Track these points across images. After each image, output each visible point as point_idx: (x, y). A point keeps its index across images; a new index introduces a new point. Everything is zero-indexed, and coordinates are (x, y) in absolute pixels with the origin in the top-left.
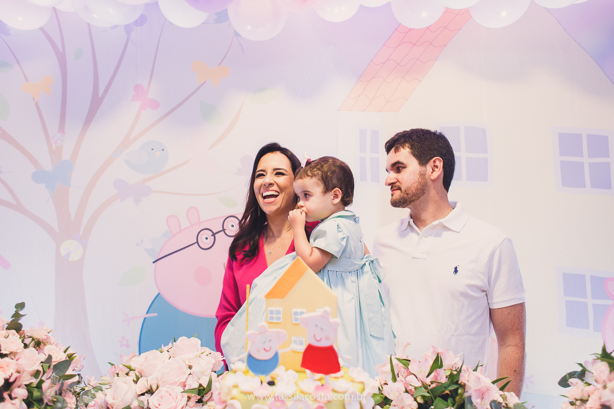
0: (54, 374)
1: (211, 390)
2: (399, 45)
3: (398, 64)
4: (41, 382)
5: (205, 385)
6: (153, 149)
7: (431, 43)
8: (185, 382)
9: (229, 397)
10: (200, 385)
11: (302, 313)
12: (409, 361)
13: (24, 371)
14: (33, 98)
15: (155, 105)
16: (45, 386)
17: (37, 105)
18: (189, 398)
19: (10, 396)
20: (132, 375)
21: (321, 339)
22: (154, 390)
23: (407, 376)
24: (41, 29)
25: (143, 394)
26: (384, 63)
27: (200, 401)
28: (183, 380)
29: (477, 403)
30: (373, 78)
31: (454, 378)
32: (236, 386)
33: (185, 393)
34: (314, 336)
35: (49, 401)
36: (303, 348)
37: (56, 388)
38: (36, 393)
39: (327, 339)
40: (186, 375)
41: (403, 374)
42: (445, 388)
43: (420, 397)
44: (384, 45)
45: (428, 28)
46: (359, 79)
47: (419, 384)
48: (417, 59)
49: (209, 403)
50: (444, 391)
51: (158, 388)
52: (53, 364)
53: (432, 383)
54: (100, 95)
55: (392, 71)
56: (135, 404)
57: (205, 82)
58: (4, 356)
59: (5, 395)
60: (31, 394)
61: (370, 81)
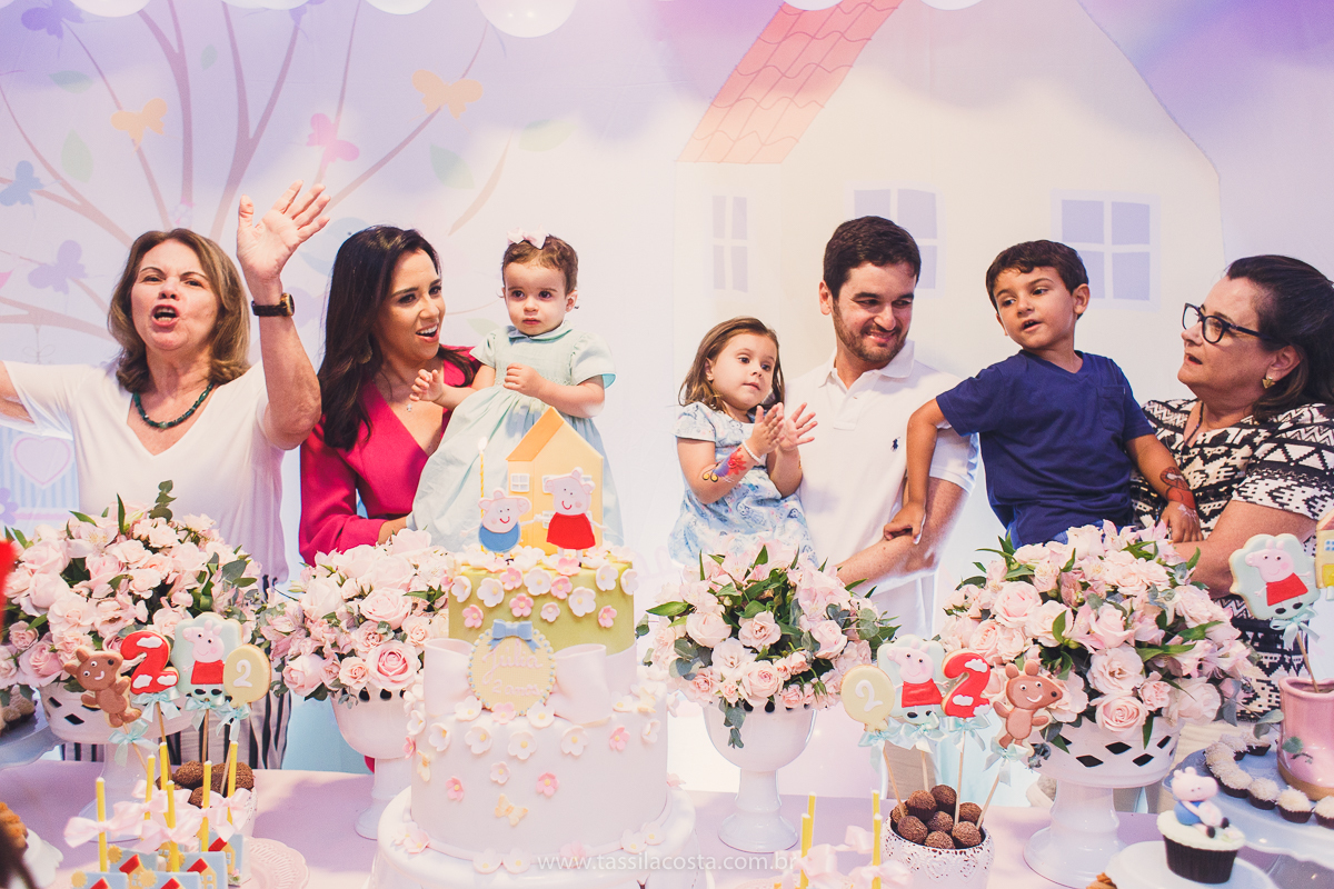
0: (224, 579)
1: (444, 594)
2: (786, 38)
3: (783, 75)
4: (210, 585)
5: (436, 588)
7: (842, 35)
8: (409, 584)
9: (456, 574)
10: (431, 589)
13: (184, 571)
14: (133, 140)
15: (351, 152)
16: (215, 591)
17: (140, 152)
18: (415, 605)
19: (170, 601)
20: (335, 578)
22: (367, 594)
23: (718, 576)
24: (142, 13)
25: (351, 599)
26: (759, 71)
27: (430, 609)
28: (407, 581)
30: (738, 100)
32: (466, 563)
33: (409, 598)
35: (222, 612)
37: (230, 595)
38: (204, 601)
39: (578, 505)
40: (411, 576)
42: (765, 587)
43: (727, 598)
44: (759, 38)
45: (838, 6)
46: (712, 104)
48: (818, 65)
49: (441, 611)
50: (763, 592)
51: (371, 590)
52: (222, 564)
53: (750, 582)
54: (251, 135)
55: (773, 87)
56: (342, 610)
57: (438, 110)
58: (155, 551)
59: (163, 600)
60: (197, 601)
61: (731, 106)
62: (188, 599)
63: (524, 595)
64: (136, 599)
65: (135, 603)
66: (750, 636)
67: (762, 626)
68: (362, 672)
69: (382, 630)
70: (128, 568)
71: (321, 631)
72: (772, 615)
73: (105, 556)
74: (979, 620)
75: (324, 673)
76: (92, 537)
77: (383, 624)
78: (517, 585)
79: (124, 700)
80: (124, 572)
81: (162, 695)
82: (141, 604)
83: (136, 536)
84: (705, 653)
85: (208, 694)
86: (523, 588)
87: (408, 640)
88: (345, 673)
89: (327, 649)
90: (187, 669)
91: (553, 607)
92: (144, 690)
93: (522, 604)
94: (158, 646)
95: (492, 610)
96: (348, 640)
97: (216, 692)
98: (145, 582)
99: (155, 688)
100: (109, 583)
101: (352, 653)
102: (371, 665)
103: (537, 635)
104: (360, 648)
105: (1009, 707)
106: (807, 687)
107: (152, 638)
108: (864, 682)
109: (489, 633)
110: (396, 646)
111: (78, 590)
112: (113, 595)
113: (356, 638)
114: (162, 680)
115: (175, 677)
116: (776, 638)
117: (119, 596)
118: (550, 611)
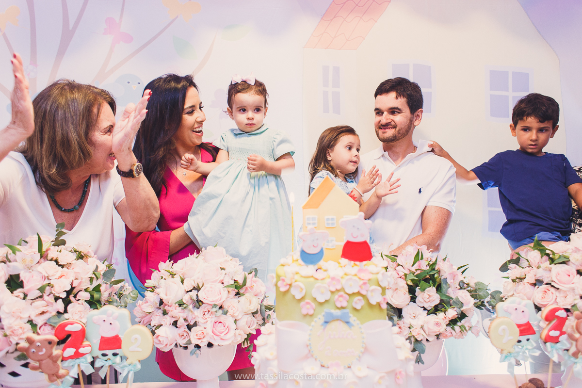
0: (103, 281)
1: (245, 285)
3: (357, 5)
4: (99, 286)
5: (241, 281)
6: (129, 83)
8: (222, 280)
9: (293, 281)
10: (236, 282)
11: (333, 219)
12: (397, 256)
13: (82, 279)
15: (128, 39)
16: (102, 288)
17: (5, 36)
18: (229, 292)
19: (75, 297)
20: (177, 279)
21: (357, 236)
22: (201, 287)
23: (396, 267)
25: (191, 291)
26: (345, 3)
27: (238, 294)
29: (451, 282)
30: (334, 17)
31: (432, 266)
32: (297, 273)
33: (225, 288)
34: (352, 234)
35: (105, 301)
36: (342, 244)
38: (96, 296)
39: (362, 236)
40: (223, 275)
41: (391, 266)
42: (428, 273)
43: (409, 281)
46: (322, 18)
47: (407, 272)
49: (247, 295)
50: (426, 276)
51: (203, 284)
52: (102, 273)
53: (416, 270)
54: (71, 28)
55: (352, 11)
56: (186, 298)
57: (177, 17)
58: (62, 266)
59: (71, 298)
60: (92, 296)
61: (332, 20)
62: (87, 296)
63: (342, 293)
64: (57, 299)
65: (56, 301)
66: (422, 301)
67: (429, 296)
68: (203, 336)
69: (214, 309)
70: (48, 279)
71: (176, 312)
72: (434, 289)
73: (33, 272)
74: (535, 285)
75: (178, 336)
76: (24, 260)
77: (215, 306)
78: (339, 287)
79: (58, 366)
80: (47, 282)
81: (82, 359)
82: (60, 301)
83: (49, 258)
84: (399, 312)
85: (110, 356)
86: (343, 289)
87: (228, 314)
88: (194, 336)
89: (181, 322)
90: (96, 342)
91: (359, 300)
92: (71, 357)
93: (341, 299)
94: (79, 329)
95: (321, 304)
96: (194, 316)
97: (115, 355)
98: (61, 287)
99: (77, 355)
100: (39, 289)
101: (195, 324)
102: (209, 330)
103: (353, 319)
104: (200, 320)
105: (577, 335)
106: (457, 328)
107: (76, 325)
108: (503, 327)
109: (320, 319)
110: (223, 318)
111: (17, 295)
112: (41, 297)
113: (197, 315)
114: (81, 350)
115: (90, 348)
116: (437, 302)
117: (46, 297)
118: (359, 303)
